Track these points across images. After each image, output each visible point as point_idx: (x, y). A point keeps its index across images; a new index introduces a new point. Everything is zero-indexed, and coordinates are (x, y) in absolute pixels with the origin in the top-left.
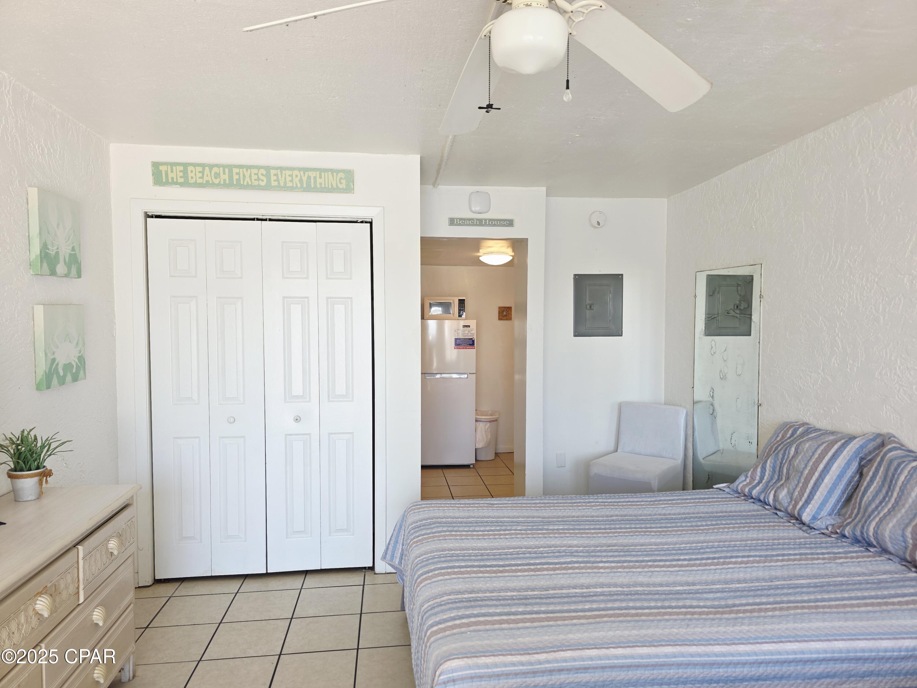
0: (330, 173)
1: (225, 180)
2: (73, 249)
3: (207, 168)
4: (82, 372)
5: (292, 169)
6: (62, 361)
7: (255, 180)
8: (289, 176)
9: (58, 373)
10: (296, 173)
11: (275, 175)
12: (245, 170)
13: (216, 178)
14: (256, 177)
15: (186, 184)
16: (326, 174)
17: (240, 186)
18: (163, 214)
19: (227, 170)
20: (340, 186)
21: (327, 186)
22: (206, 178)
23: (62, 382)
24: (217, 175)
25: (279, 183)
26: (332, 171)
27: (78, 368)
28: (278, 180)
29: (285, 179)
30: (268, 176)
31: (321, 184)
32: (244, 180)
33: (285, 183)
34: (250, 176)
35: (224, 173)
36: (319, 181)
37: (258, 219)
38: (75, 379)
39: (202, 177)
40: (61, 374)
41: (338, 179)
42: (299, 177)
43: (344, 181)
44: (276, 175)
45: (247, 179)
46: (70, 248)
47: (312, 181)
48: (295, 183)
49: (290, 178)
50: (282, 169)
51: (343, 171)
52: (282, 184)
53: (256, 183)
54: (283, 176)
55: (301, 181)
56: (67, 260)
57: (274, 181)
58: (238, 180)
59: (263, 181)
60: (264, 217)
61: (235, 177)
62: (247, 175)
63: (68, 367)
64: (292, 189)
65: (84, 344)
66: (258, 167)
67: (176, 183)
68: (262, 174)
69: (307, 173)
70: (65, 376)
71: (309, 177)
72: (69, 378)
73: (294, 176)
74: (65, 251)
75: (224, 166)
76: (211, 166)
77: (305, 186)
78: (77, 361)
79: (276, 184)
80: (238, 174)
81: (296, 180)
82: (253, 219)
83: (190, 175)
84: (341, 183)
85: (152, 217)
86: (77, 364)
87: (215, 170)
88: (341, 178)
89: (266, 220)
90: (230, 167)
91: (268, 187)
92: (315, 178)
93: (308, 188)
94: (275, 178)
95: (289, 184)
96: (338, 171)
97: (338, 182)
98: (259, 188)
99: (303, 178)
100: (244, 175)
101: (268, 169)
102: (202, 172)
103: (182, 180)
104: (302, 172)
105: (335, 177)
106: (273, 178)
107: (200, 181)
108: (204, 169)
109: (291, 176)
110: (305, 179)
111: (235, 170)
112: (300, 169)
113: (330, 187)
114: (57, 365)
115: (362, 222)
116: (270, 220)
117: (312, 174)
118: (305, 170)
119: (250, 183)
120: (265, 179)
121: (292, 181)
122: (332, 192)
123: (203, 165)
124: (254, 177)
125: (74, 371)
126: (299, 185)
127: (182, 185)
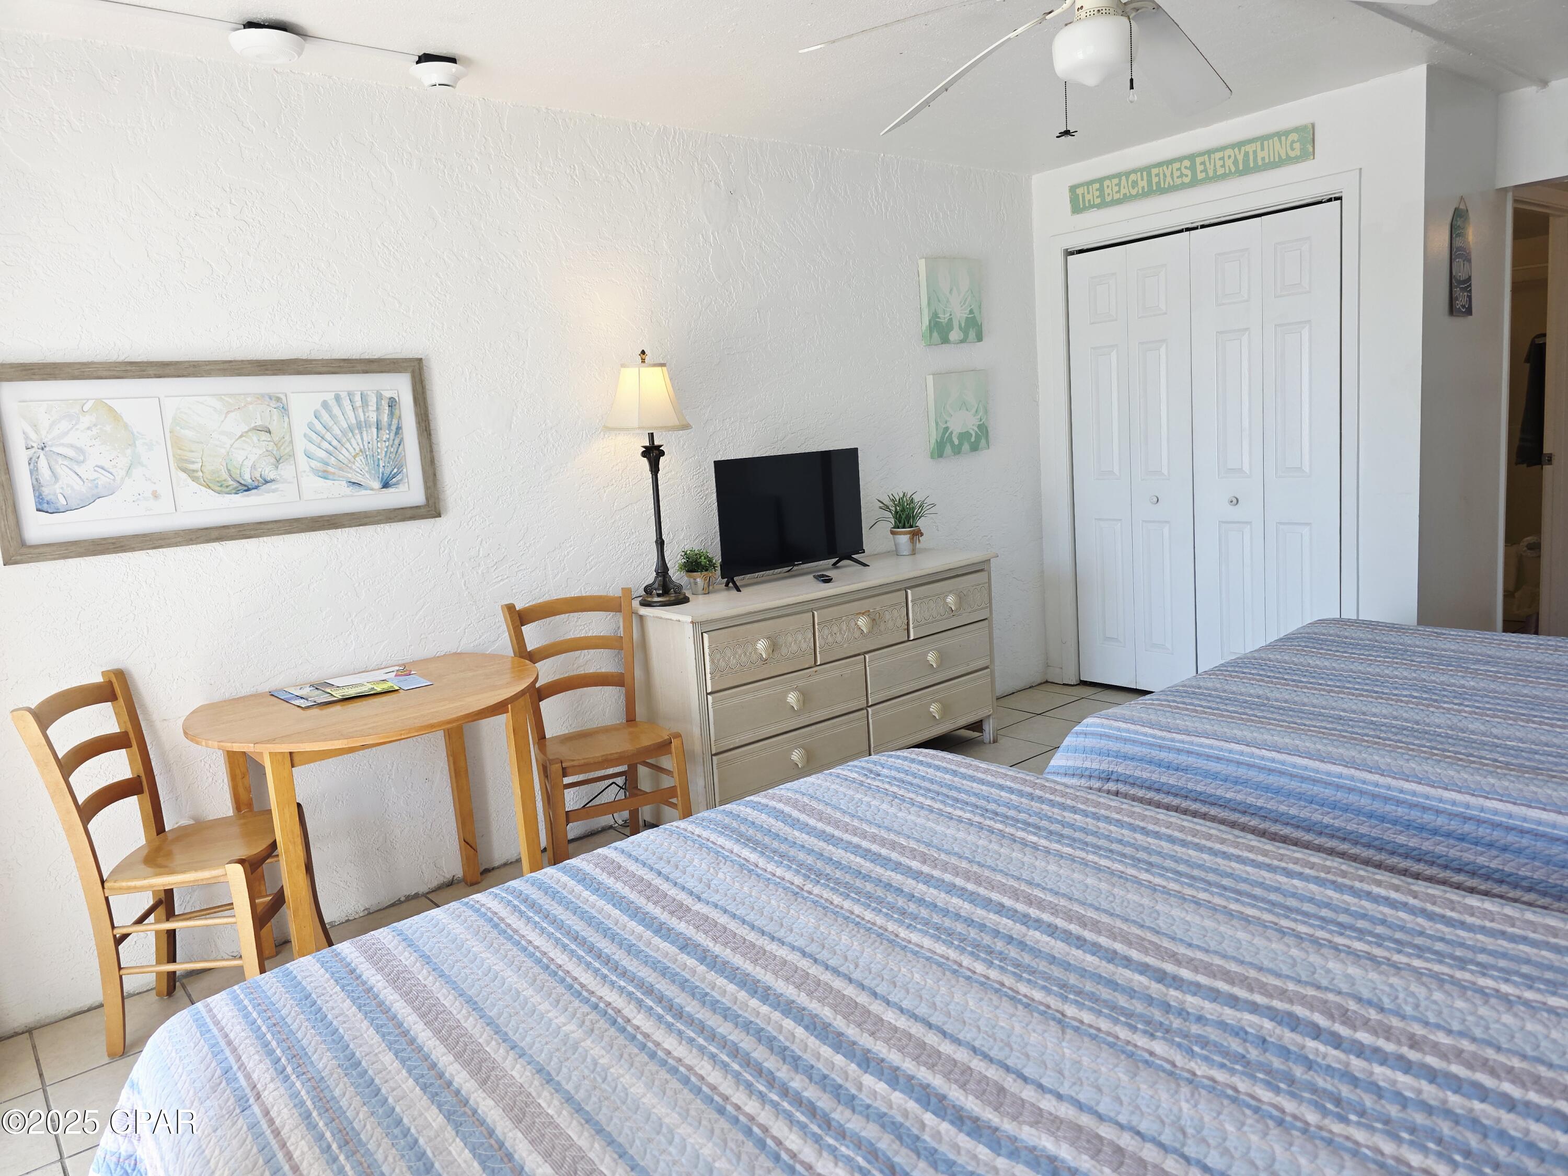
0: (1276, 138)
1: (1143, 188)
2: (971, 312)
3: (1124, 178)
4: (983, 441)
5: (1223, 148)
6: (957, 427)
7: (1178, 177)
8: (1220, 159)
9: (952, 442)
10: (1229, 152)
11: (1201, 164)
12: (1165, 167)
13: (1133, 188)
14: (1178, 173)
15: (1103, 205)
16: (1271, 141)
17: (1162, 191)
18: (1085, 247)
19: (1145, 174)
20: (1292, 154)
21: (1272, 160)
22: (1123, 191)
23: (957, 451)
24: (1135, 184)
25: (1207, 173)
26: (1278, 134)
27: (978, 437)
28: (1205, 170)
29: (1215, 166)
30: (1193, 168)
31: (1263, 159)
32: (1165, 181)
33: (1215, 171)
34: (1172, 173)
35: (1142, 180)
36: (1260, 154)
37: (1188, 229)
38: (975, 448)
39: (1118, 192)
40: (956, 442)
41: (1288, 145)
42: (1233, 157)
43: (1297, 146)
44: (1203, 163)
45: (1169, 179)
46: (968, 311)
47: (1251, 158)
48: (1227, 168)
49: (1221, 162)
50: (1209, 152)
51: (1296, 130)
52: (1211, 174)
53: (1179, 181)
54: (1212, 161)
55: (1236, 162)
56: (963, 325)
57: (1201, 172)
58: (1158, 183)
59: (1187, 176)
60: (1194, 225)
61: (1155, 180)
62: (1168, 173)
63: (964, 436)
64: (1224, 177)
65: (986, 412)
66: (1180, 159)
67: (1092, 206)
68: (1186, 168)
69: (1243, 148)
70: (961, 444)
71: (1247, 154)
72: (966, 447)
73: (1226, 158)
74: (960, 314)
75: (1141, 170)
76: (1127, 174)
77: (1241, 168)
78: (976, 429)
79: (1203, 175)
80: (1157, 175)
81: (1229, 163)
82: (1181, 231)
83: (1107, 191)
84: (1293, 149)
85: (1072, 253)
86: (976, 433)
87: (1133, 177)
88: (1293, 142)
89: (1196, 228)
90: (1148, 169)
91: (1195, 183)
92: (1255, 152)
93: (1246, 169)
94: (1202, 167)
95: (1220, 171)
96: (1287, 133)
97: (1288, 148)
98: (1183, 186)
99: (1238, 157)
100: (1164, 175)
101: (1192, 157)
102: (1119, 185)
103: (1098, 201)
104: (1236, 150)
105: (1283, 142)
106: (1200, 168)
107: (1116, 196)
108: (1120, 180)
109: (1222, 159)
110: (1240, 158)
111: (1154, 171)
112: (1233, 146)
113: (1277, 160)
114: (951, 433)
115: (1330, 200)
116: (1203, 227)
117: (1250, 148)
118: (1240, 144)
119: (1172, 183)
120: (1188, 172)
121: (1223, 166)
122: (1280, 166)
123: (1118, 176)
124: (1177, 174)
125: (973, 439)
126: (1233, 169)
127: (1098, 207)
